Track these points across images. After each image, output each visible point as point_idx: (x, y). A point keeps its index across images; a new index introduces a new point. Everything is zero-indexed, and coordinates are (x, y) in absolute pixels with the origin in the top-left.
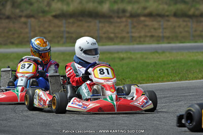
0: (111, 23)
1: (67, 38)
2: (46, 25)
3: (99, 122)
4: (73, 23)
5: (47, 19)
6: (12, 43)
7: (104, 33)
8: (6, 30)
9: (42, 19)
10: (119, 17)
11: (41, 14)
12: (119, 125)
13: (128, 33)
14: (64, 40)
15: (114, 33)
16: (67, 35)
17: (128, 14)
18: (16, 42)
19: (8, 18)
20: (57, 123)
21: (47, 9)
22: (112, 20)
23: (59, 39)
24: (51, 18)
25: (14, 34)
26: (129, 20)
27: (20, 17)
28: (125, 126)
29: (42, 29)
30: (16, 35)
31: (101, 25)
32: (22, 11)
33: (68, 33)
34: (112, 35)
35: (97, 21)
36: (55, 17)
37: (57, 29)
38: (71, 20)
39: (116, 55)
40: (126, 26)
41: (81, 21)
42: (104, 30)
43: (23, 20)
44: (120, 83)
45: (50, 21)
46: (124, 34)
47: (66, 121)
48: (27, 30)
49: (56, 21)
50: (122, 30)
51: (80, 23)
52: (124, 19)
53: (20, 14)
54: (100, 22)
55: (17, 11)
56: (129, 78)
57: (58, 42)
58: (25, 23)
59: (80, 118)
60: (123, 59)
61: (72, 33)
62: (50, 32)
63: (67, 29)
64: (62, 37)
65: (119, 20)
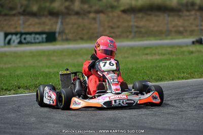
0: (180, 16)
1: (136, 32)
2: (115, 20)
3: (167, 116)
4: (142, 18)
5: (116, 14)
6: (82, 39)
7: (174, 27)
8: (75, 26)
9: (111, 14)
10: (188, 10)
11: (110, 10)
12: (188, 119)
13: (197, 26)
14: (133, 35)
15: (183, 27)
16: (135, 30)
17: (197, 7)
18: (85, 37)
19: (77, 13)
20: (126, 118)
21: (115, 4)
22: (181, 14)
23: (128, 34)
24: (120, 13)
25: (83, 30)
26: (198, 14)
27: (89, 12)
28: (193, 120)
29: (111, 24)
30: (85, 32)
31: (170, 19)
32: (91, 7)
33: (137, 27)
34: (181, 29)
35: (166, 15)
36: (124, 11)
37: (126, 24)
38: (140, 15)
39: (185, 49)
40: (195, 19)
41: (150, 15)
42: (174, 24)
43: (92, 15)
44: (189, 76)
45: (119, 16)
46: (194, 28)
47: (134, 116)
48: (96, 26)
49: (125, 16)
50: (192, 24)
51: (149, 17)
52: (193, 13)
53: (89, 9)
54: (169, 16)
55: (86, 6)
56: (198, 71)
57: (127, 37)
58: (94, 19)
59: (149, 112)
60: (192, 52)
61: (141, 28)
62: (118, 27)
63: (136, 24)
64: (131, 32)
65: (188, 13)
